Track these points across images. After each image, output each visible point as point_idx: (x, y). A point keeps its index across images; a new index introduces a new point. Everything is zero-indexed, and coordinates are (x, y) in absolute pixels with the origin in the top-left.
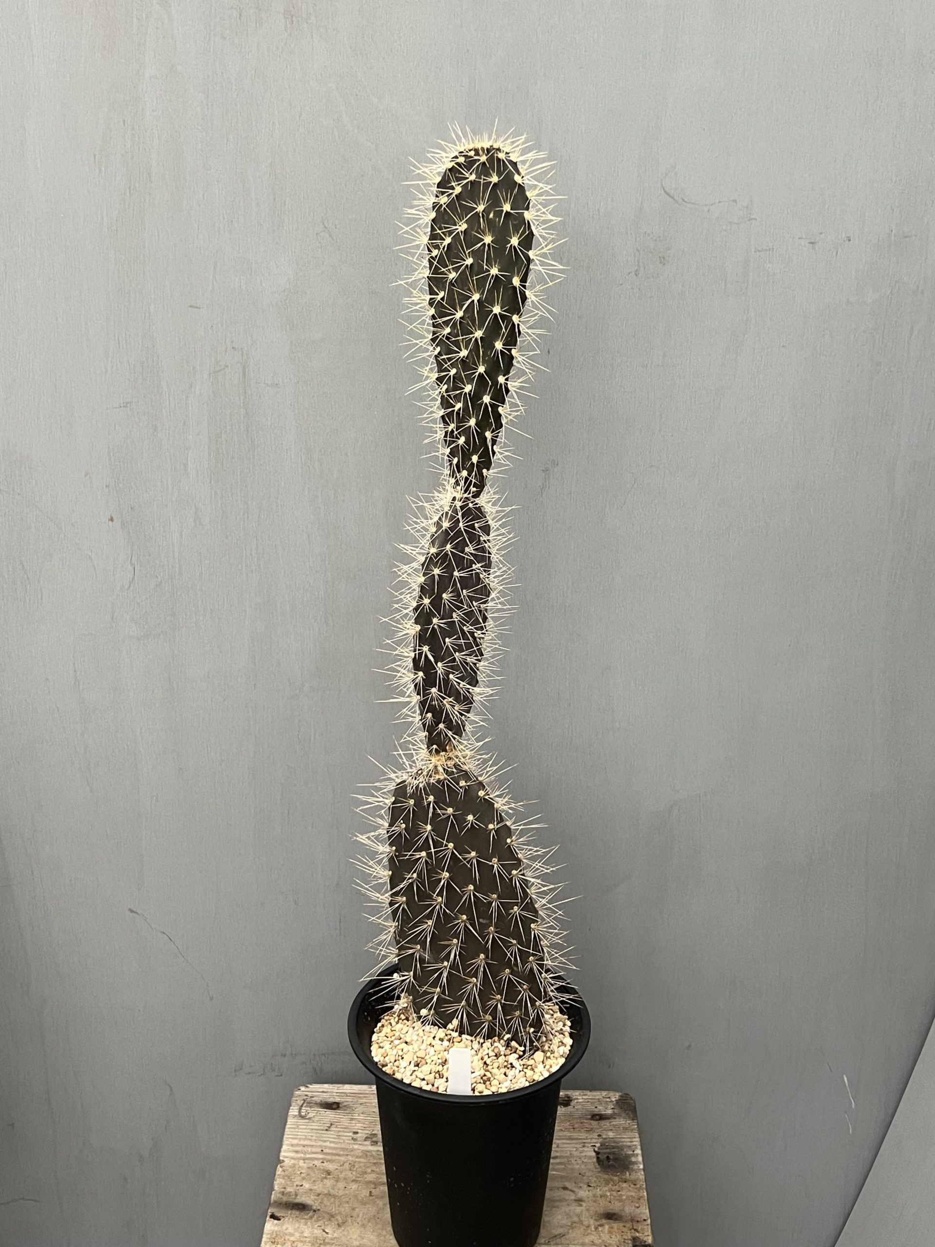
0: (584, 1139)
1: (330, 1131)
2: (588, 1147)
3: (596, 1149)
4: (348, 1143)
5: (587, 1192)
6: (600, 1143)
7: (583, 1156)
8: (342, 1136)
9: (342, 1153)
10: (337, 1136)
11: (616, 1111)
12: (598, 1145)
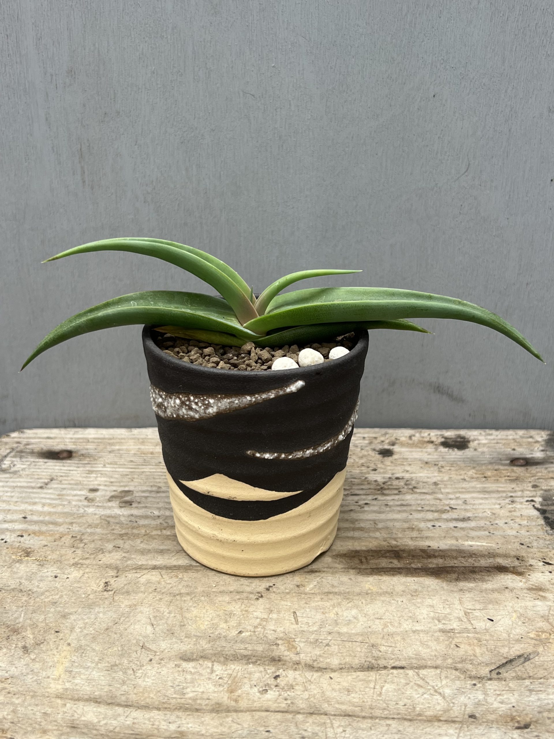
0: (511, 492)
1: (48, 489)
2: (521, 503)
3: (538, 506)
4: (75, 506)
5: (548, 573)
6: (540, 496)
7: (518, 517)
8: (68, 495)
9: (61, 520)
10: (59, 495)
11: (549, 453)
12: (538, 499)
